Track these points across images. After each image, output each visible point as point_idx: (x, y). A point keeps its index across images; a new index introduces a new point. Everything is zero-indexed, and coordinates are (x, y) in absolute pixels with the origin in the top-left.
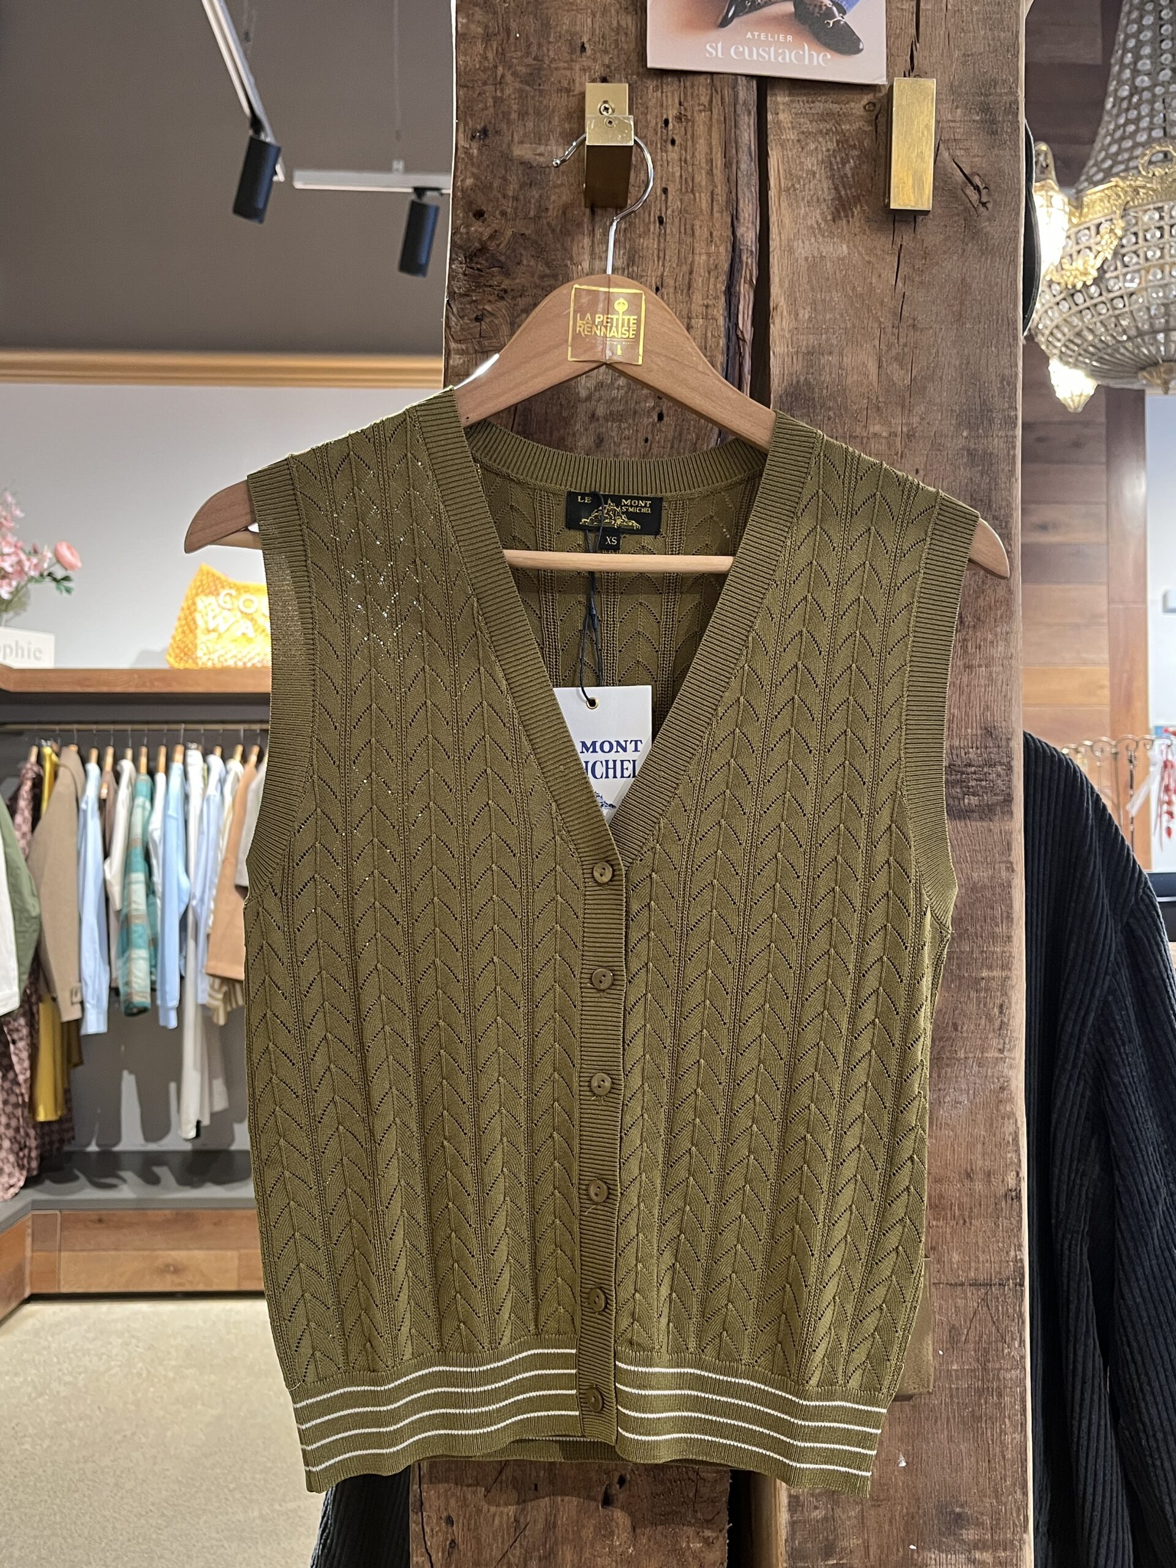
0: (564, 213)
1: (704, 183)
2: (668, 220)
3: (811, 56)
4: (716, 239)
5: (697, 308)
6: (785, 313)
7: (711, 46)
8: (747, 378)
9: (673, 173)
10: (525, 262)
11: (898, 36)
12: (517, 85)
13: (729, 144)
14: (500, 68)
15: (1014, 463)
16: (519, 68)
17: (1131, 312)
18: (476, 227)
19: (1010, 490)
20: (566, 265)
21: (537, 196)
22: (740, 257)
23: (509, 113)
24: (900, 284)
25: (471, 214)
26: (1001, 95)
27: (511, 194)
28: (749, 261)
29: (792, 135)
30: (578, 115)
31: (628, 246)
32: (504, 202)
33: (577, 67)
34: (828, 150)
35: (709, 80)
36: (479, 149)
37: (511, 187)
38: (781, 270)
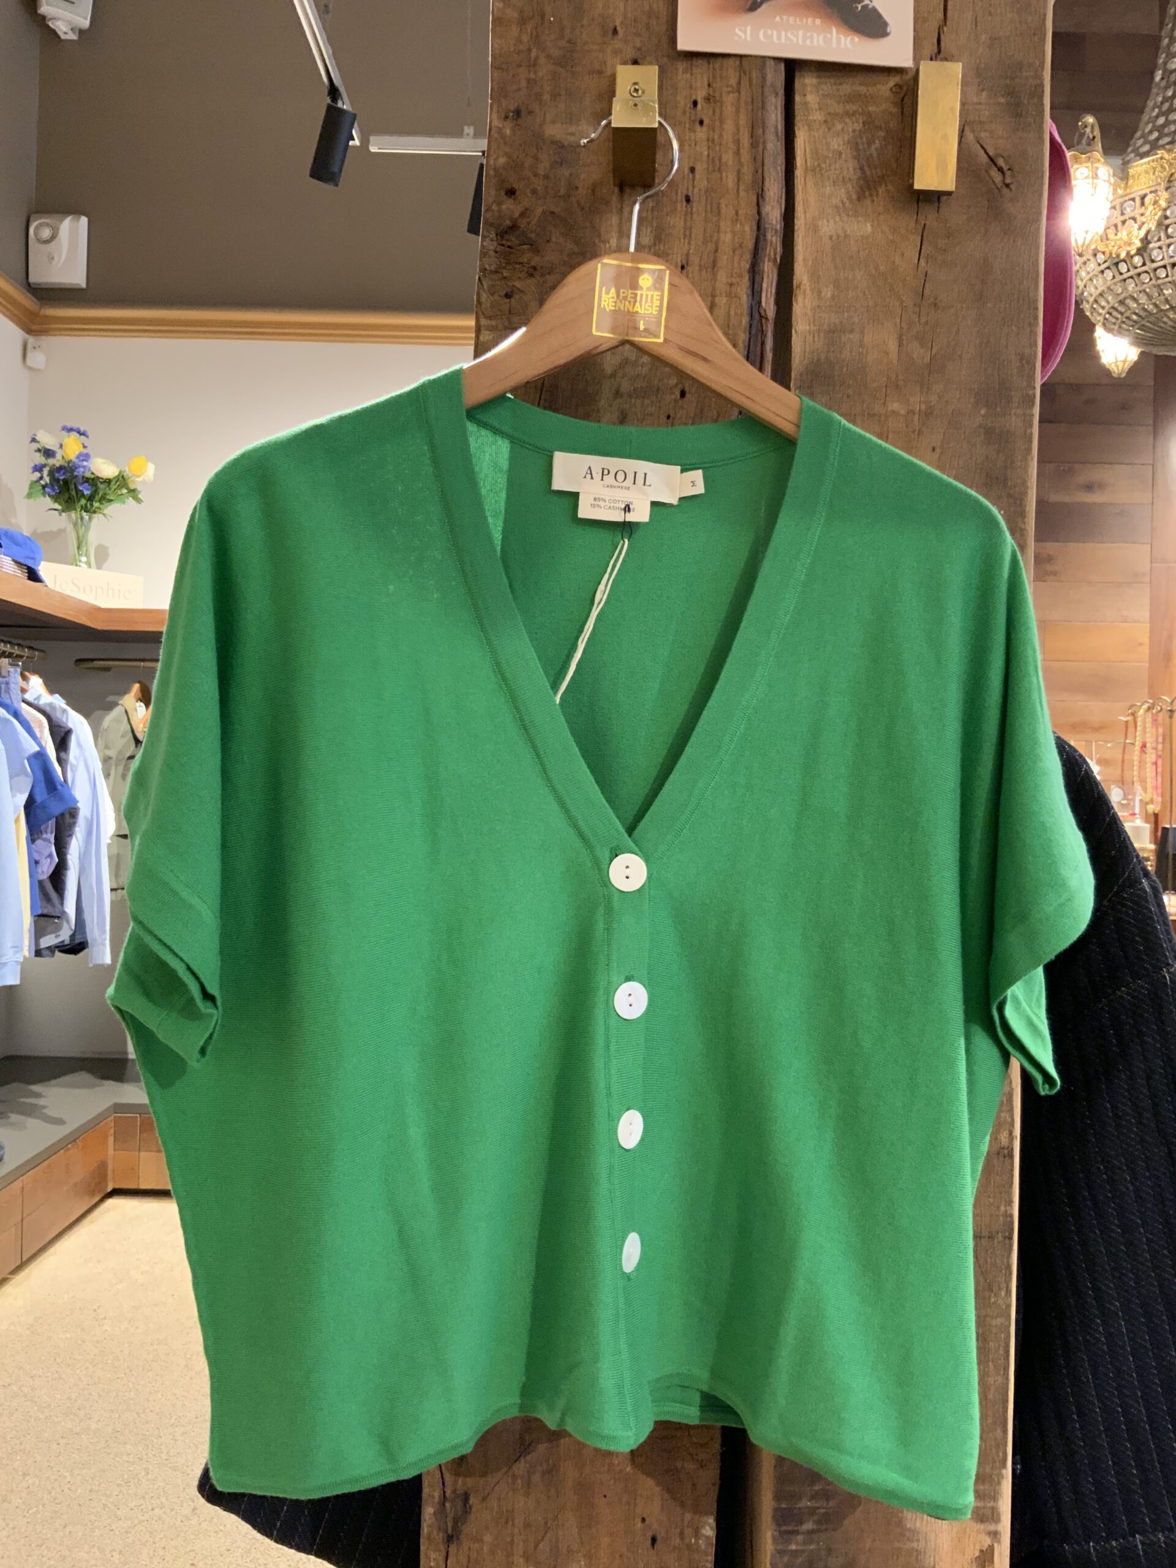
0: (593, 191)
1: (730, 163)
2: (694, 199)
3: (838, 40)
4: (742, 218)
5: (721, 286)
6: (808, 291)
7: (740, 30)
8: (769, 355)
9: (701, 153)
10: (554, 239)
11: (925, 20)
12: (550, 67)
13: (756, 125)
14: (534, 53)
15: (1030, 441)
16: (552, 51)
18: (507, 205)
19: (1026, 469)
20: (594, 243)
21: (567, 174)
22: (765, 236)
23: (542, 95)
24: (922, 263)
25: (503, 193)
26: (1026, 78)
27: (541, 172)
28: (774, 239)
29: (818, 116)
30: (609, 95)
31: (654, 225)
32: (535, 179)
33: (609, 50)
34: (854, 131)
35: (738, 63)
36: (512, 129)
37: (541, 166)
38: (805, 248)
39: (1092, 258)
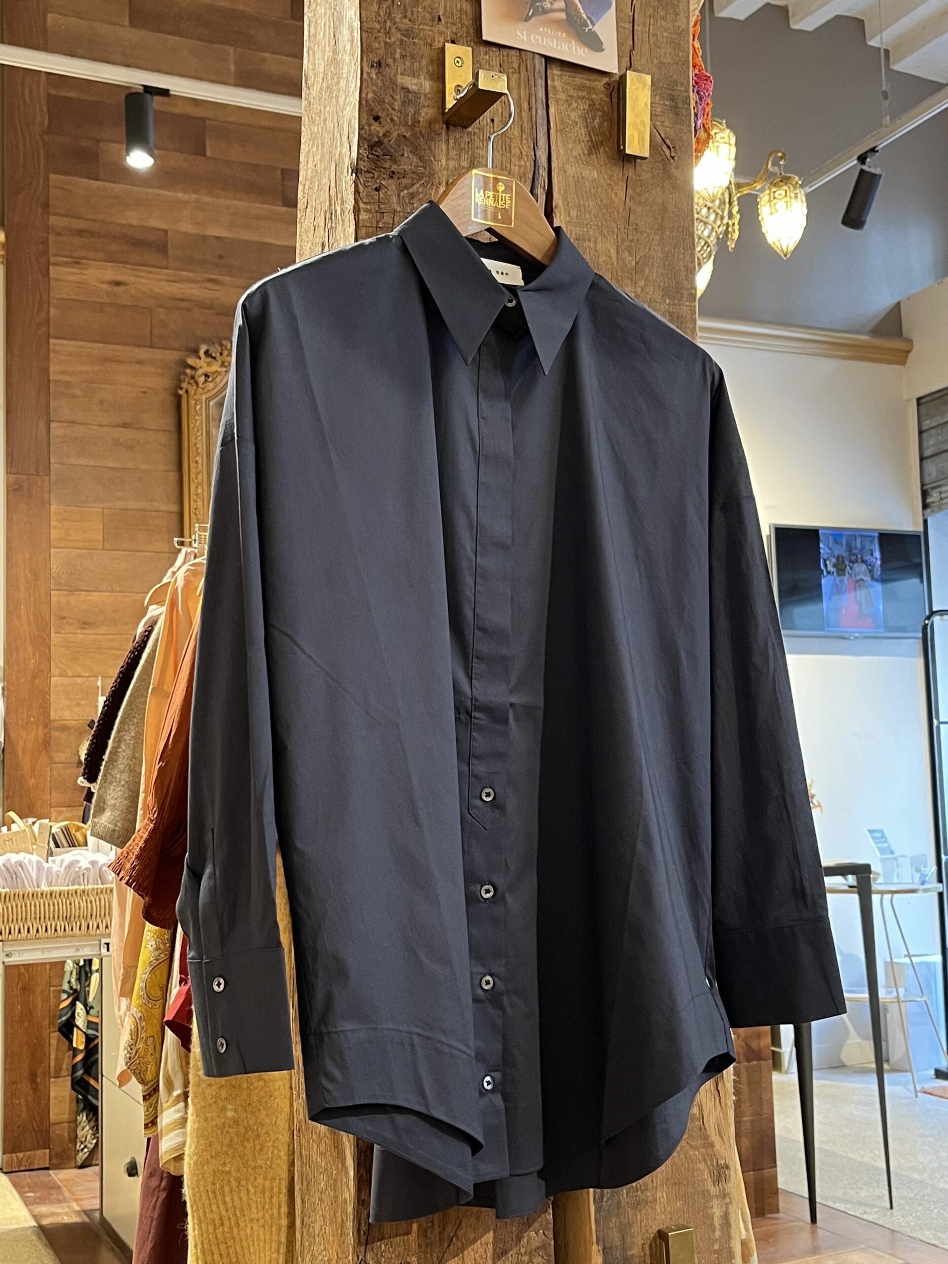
0: (430, 125)
3: (576, 49)
4: (524, 157)
6: (562, 211)
7: (520, 32)
9: (497, 110)
10: (406, 155)
11: (622, 44)
12: (399, 36)
13: (531, 97)
14: (388, 24)
16: (399, 25)
18: (375, 127)
20: (431, 161)
21: (412, 111)
22: (538, 171)
23: (395, 53)
24: (628, 200)
25: (370, 118)
26: (681, 91)
27: (397, 108)
28: (543, 173)
29: (562, 96)
30: (438, 62)
31: (470, 154)
32: (392, 112)
33: (437, 31)
34: (584, 109)
35: (518, 54)
36: (377, 75)
37: (396, 103)
38: (559, 182)
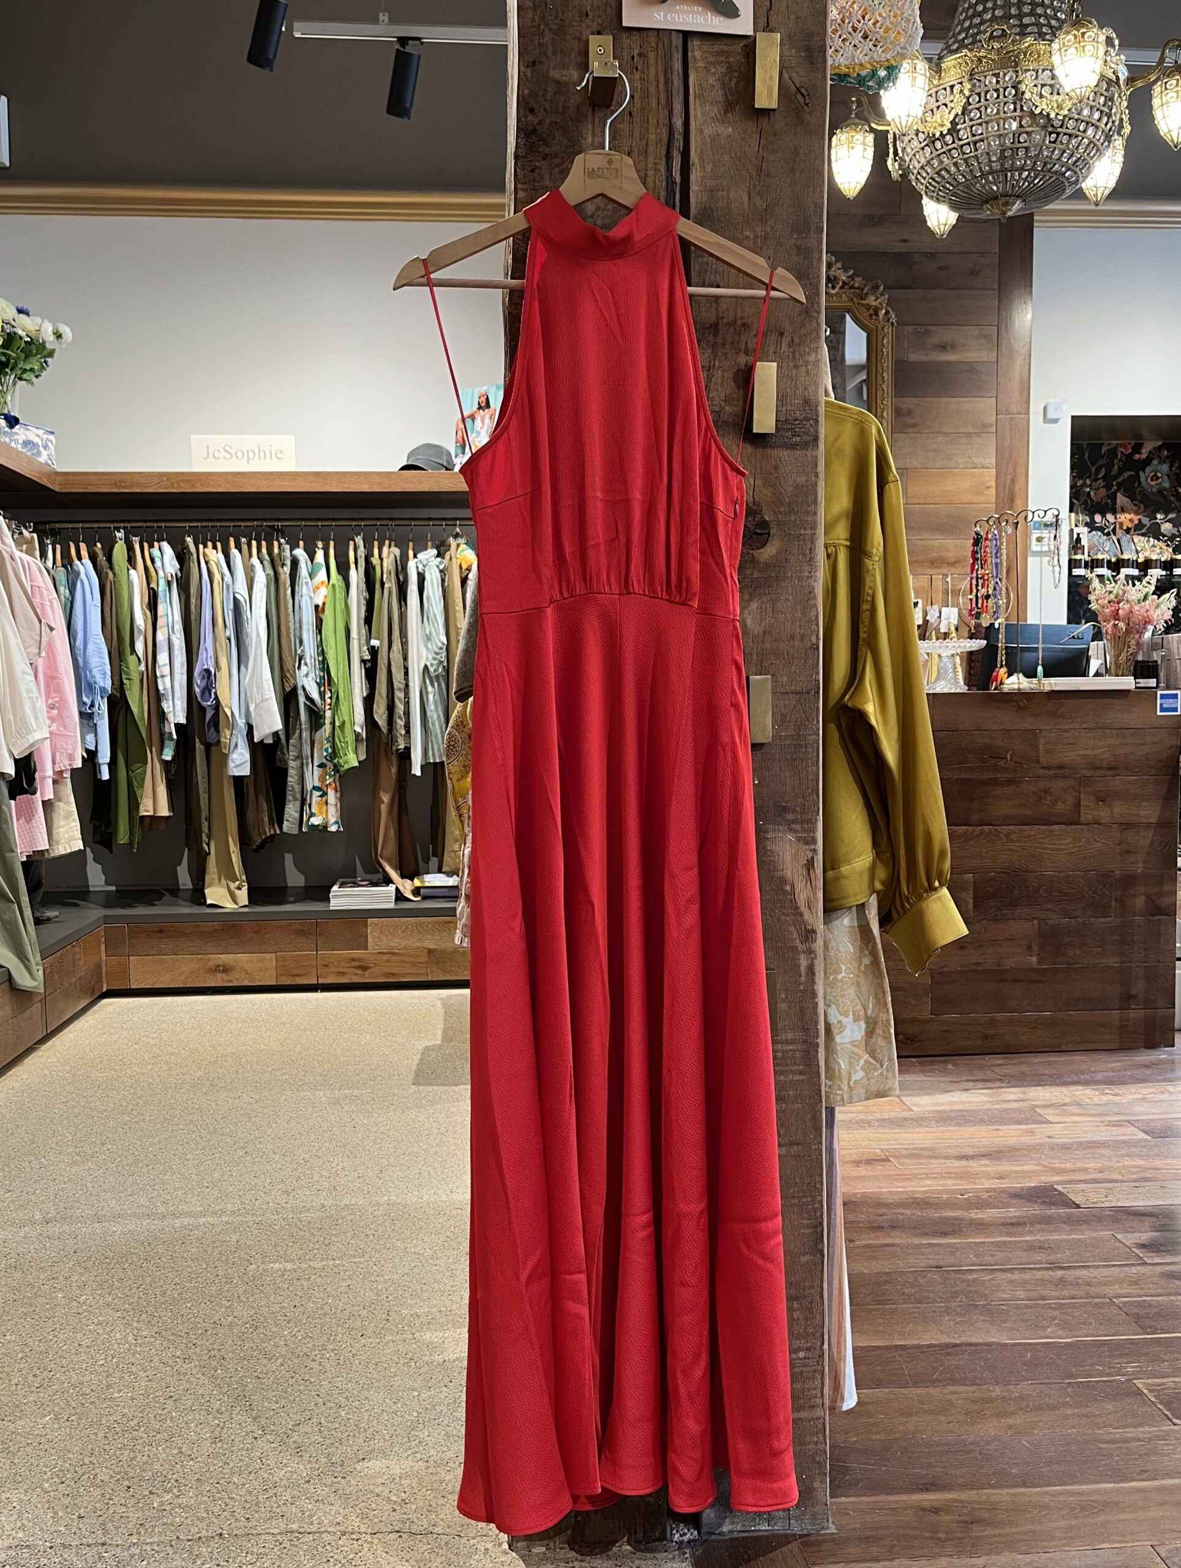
0: (577, 109)
1: (654, 93)
2: (634, 114)
3: (712, 19)
4: (660, 125)
5: (650, 165)
6: (698, 167)
7: (656, 15)
8: (678, 204)
9: (637, 87)
10: (557, 138)
11: (760, 7)
12: (551, 36)
13: (668, 70)
14: (542, 27)
15: (821, 253)
16: (552, 26)
17: (976, 156)
18: (531, 118)
20: (579, 141)
21: (563, 100)
22: (674, 135)
23: (547, 52)
24: (761, 151)
25: (526, 111)
26: (817, 41)
27: (548, 98)
28: (679, 137)
29: (701, 64)
30: (585, 52)
32: (545, 102)
33: (584, 26)
34: (722, 73)
35: (656, 34)
36: (532, 73)
37: (549, 95)
38: (697, 142)
39: (915, 137)
